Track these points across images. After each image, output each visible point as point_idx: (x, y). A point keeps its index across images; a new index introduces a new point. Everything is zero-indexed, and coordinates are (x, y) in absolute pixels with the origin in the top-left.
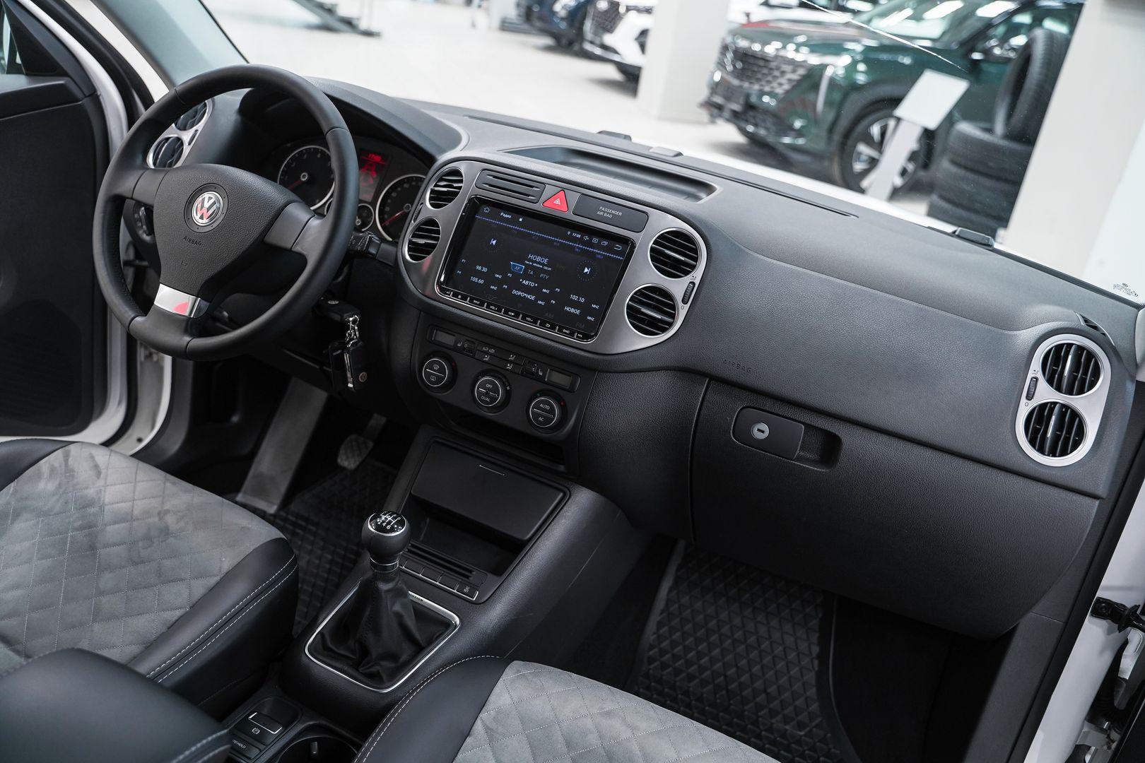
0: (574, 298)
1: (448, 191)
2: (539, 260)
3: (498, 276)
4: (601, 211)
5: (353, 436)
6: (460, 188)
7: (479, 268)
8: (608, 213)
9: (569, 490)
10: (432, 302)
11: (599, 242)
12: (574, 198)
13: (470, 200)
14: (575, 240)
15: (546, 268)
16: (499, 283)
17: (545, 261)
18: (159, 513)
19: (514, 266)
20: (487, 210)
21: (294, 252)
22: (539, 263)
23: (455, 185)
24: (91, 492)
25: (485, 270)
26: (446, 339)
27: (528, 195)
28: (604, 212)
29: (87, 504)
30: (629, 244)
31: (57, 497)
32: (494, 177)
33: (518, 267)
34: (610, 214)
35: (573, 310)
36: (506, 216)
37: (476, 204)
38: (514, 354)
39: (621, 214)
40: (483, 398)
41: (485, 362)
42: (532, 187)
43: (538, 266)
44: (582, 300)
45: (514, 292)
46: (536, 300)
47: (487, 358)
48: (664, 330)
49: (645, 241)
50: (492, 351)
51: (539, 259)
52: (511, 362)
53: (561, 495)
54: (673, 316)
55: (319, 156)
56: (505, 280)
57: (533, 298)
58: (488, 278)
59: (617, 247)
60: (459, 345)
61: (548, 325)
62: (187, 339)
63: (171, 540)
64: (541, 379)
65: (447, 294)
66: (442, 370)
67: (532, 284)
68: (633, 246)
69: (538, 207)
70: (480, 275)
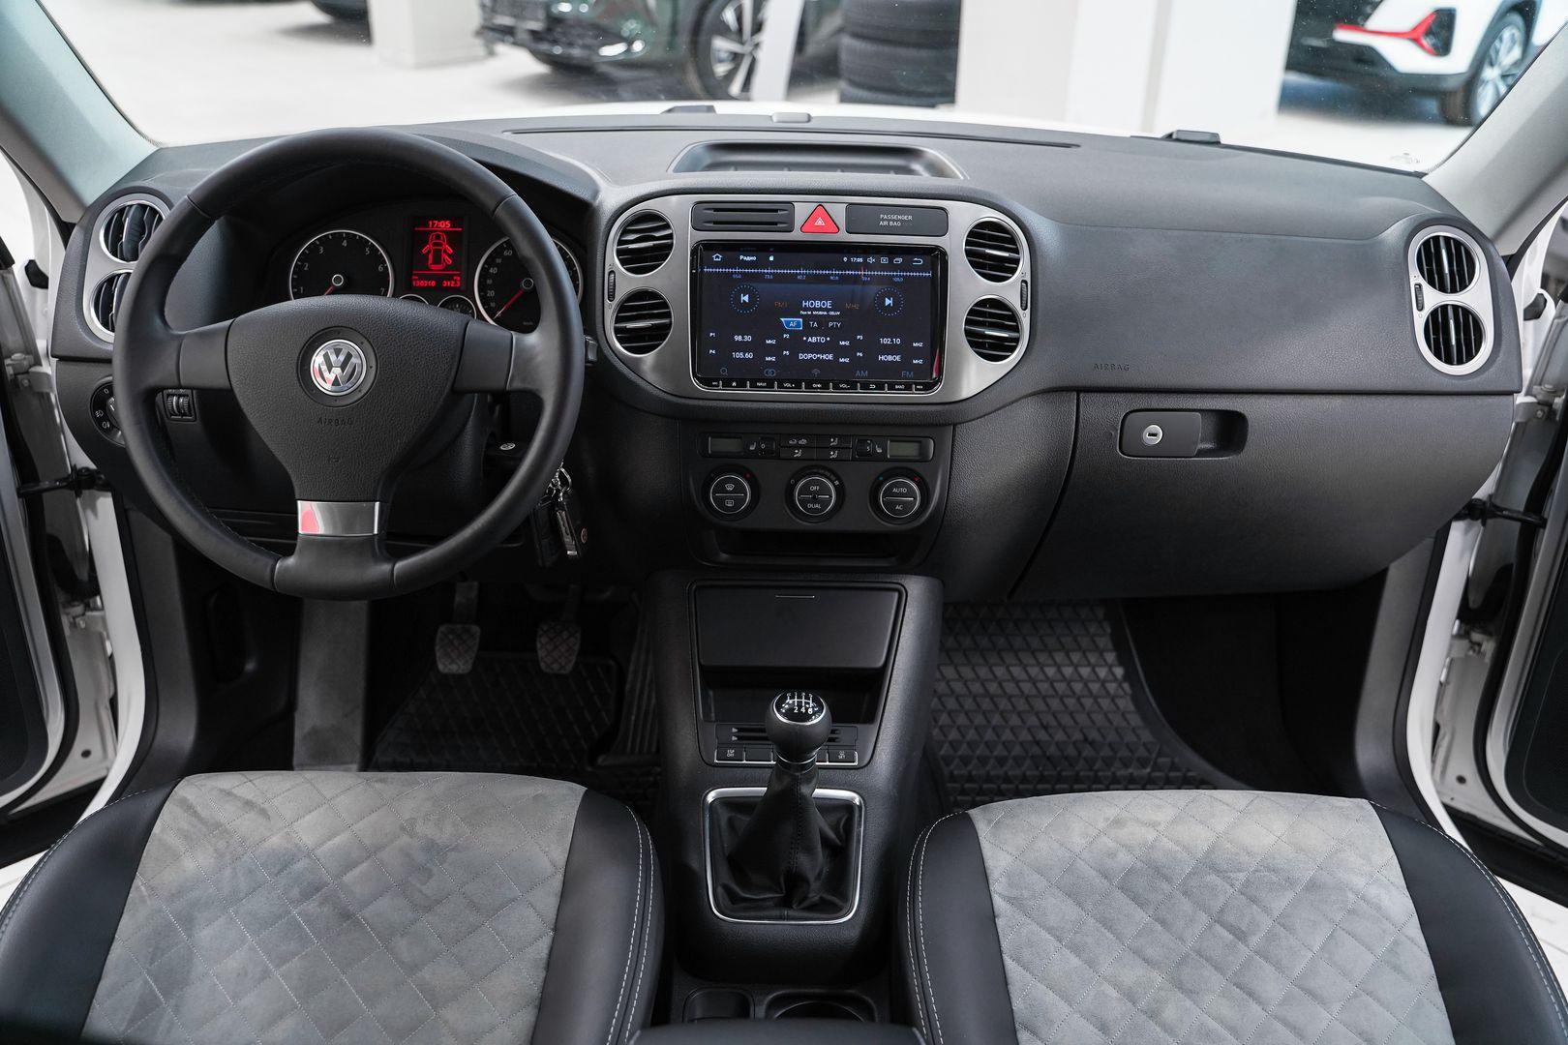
0: (886, 341)
1: (654, 245)
2: (820, 306)
3: (770, 342)
4: (883, 220)
5: (442, 629)
6: (670, 236)
7: (738, 338)
8: (894, 221)
9: (899, 584)
10: (683, 401)
12: (838, 210)
13: (694, 252)
14: (857, 266)
15: (832, 313)
16: (773, 350)
17: (828, 304)
19: (788, 323)
20: (717, 257)
21: (510, 392)
22: (820, 309)
23: (657, 235)
25: (748, 338)
26: (717, 445)
27: (776, 224)
28: (889, 221)
30: (937, 257)
32: (716, 210)
33: (792, 323)
34: (897, 221)
35: (890, 358)
36: (749, 259)
37: (702, 252)
38: (834, 437)
39: (910, 217)
40: (810, 506)
41: (797, 459)
42: (776, 211)
43: (821, 313)
44: (898, 341)
45: (801, 356)
46: (836, 358)
47: (798, 453)
48: (1012, 349)
49: (954, 243)
50: (803, 442)
51: (818, 304)
52: (834, 448)
54: (1016, 329)
56: (782, 345)
57: (830, 357)
58: (756, 346)
59: (917, 261)
60: (752, 448)
61: (873, 386)
64: (882, 458)
65: (715, 386)
66: (739, 488)
67: (822, 339)
68: (944, 254)
69: (796, 235)
70: (743, 347)
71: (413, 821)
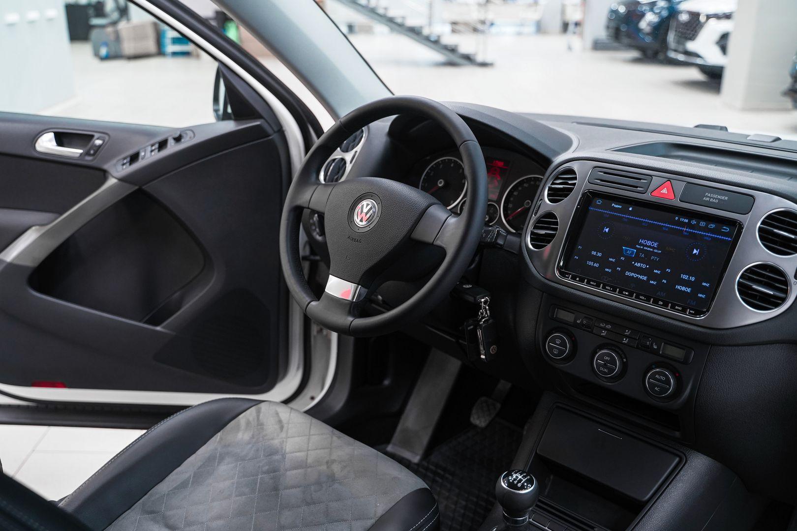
0: (685, 277)
1: (564, 188)
2: (650, 244)
3: (611, 260)
4: (707, 197)
5: (483, 399)
6: (574, 184)
7: (594, 253)
8: (714, 198)
9: (685, 455)
10: (553, 284)
11: (707, 225)
12: (680, 187)
13: (584, 194)
14: (683, 224)
15: (656, 251)
16: (612, 266)
17: (655, 245)
18: (327, 462)
19: (626, 250)
20: (599, 202)
21: (435, 245)
22: (650, 247)
23: (570, 182)
24: (276, 442)
25: (599, 254)
26: (567, 316)
27: (637, 187)
28: (710, 198)
29: (272, 452)
30: (736, 227)
31: (250, 446)
32: (605, 173)
33: (630, 251)
34: (716, 199)
35: (683, 289)
36: (617, 206)
37: (589, 197)
38: (629, 329)
39: (726, 198)
40: (602, 369)
41: (603, 337)
42: (640, 179)
43: (649, 249)
44: (693, 279)
45: (627, 273)
46: (648, 280)
47: (604, 333)
48: (777, 305)
49: (753, 222)
50: (609, 327)
51: (649, 243)
52: (627, 337)
53: (677, 459)
54: (786, 292)
55: (452, 165)
56: (618, 263)
57: (645, 278)
58: (603, 261)
59: (724, 229)
60: (578, 322)
61: (661, 303)
62: (350, 319)
63: (336, 486)
64: (655, 353)
65: (567, 277)
66: (563, 344)
67: (644, 266)
68: (741, 227)
69: (647, 197)
70: (595, 259)
71: (333, 461)
